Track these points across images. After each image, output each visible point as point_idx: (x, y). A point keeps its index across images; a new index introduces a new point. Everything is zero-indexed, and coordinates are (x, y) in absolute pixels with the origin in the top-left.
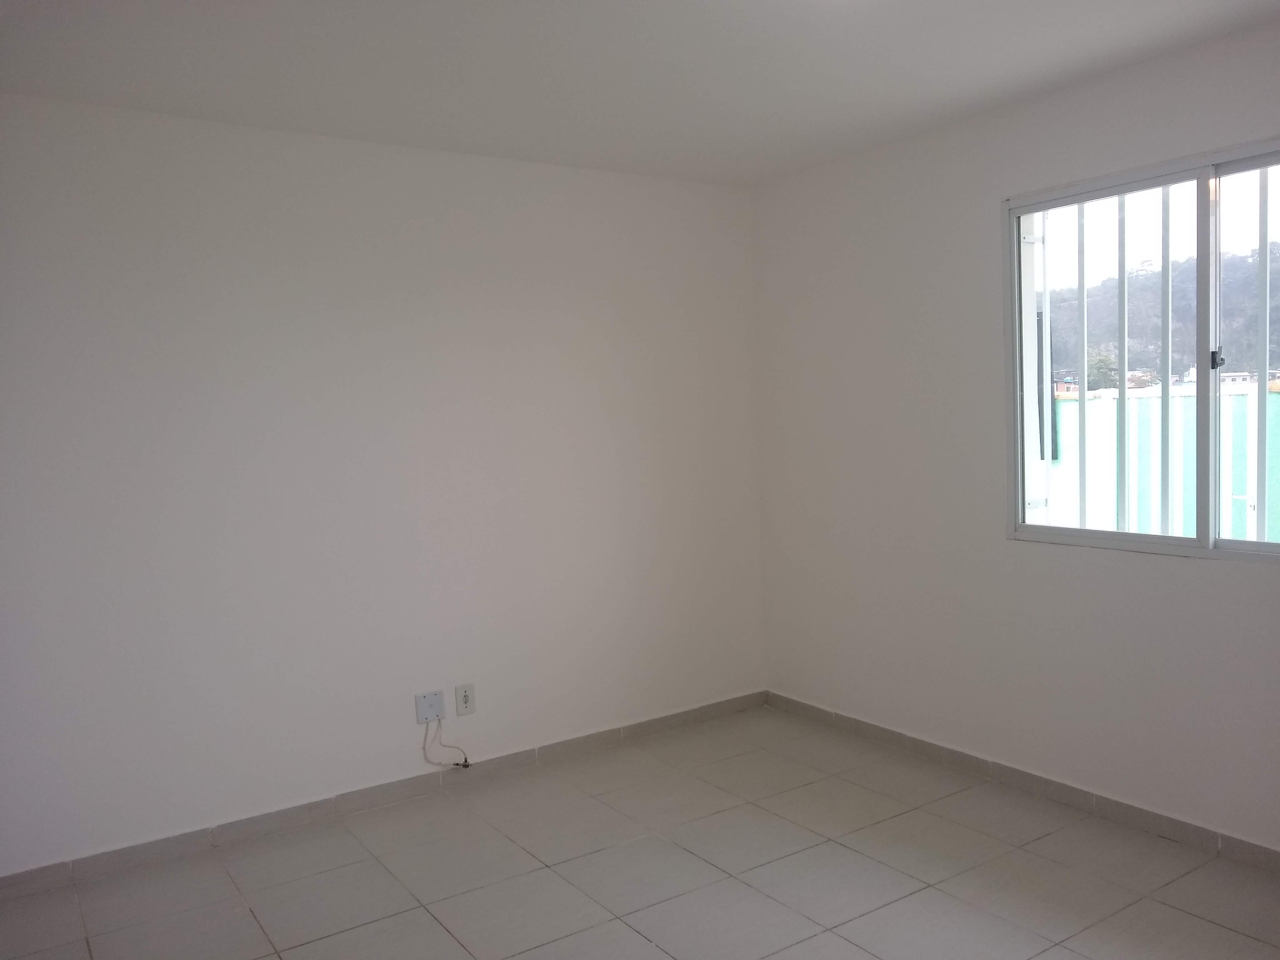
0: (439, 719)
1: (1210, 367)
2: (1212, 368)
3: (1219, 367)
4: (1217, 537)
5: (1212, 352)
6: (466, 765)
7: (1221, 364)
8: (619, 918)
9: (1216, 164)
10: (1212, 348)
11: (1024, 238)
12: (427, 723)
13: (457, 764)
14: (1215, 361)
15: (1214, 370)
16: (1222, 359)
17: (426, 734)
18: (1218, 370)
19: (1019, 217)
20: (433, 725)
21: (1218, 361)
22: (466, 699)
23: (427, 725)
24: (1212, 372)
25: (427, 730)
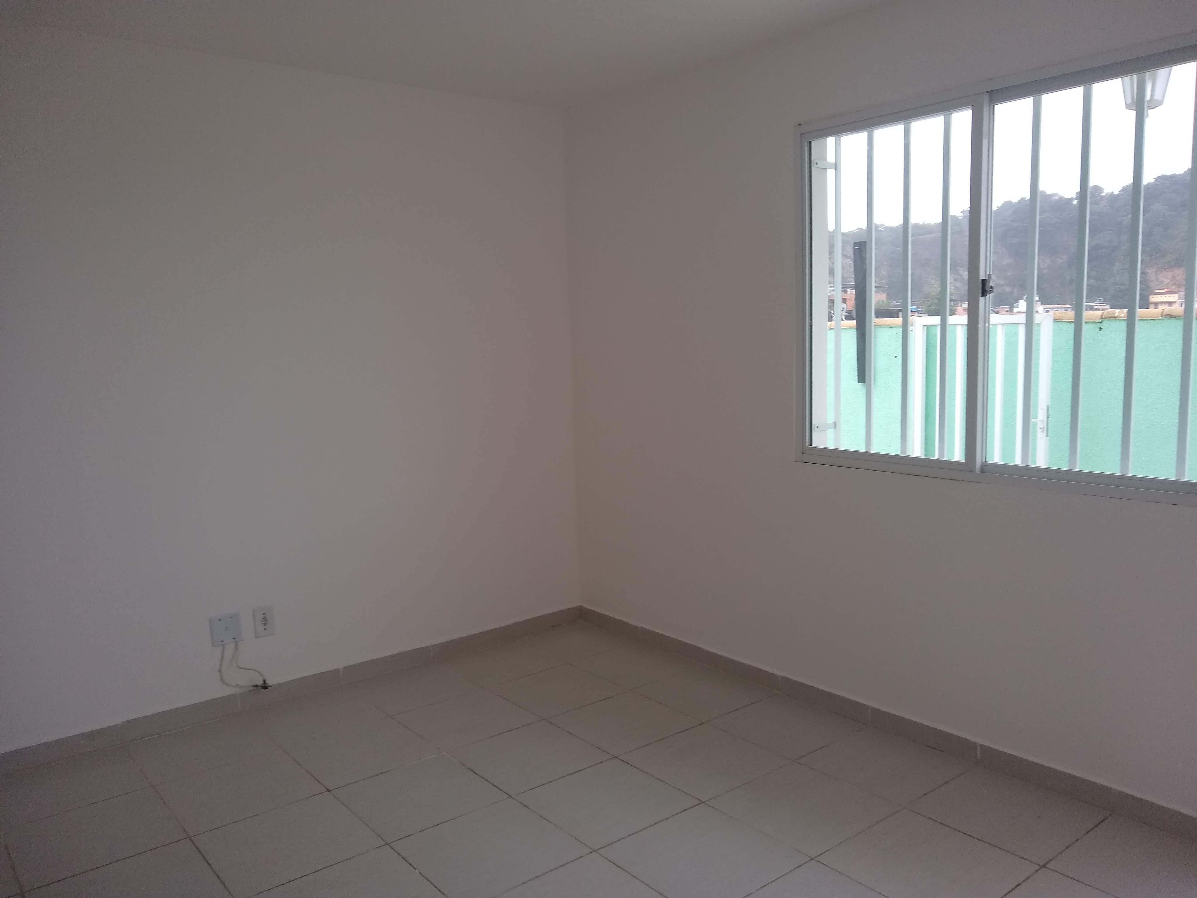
0: (236, 642)
1: (980, 294)
2: (982, 296)
3: (988, 295)
4: (984, 461)
5: (983, 280)
6: (265, 686)
7: (991, 292)
8: (388, 844)
9: (990, 91)
10: (982, 276)
11: (817, 164)
12: (223, 645)
13: (256, 686)
14: (984, 288)
15: (984, 297)
16: (991, 287)
17: (222, 657)
18: (987, 297)
19: (810, 142)
20: (230, 649)
21: (988, 289)
22: (265, 621)
23: (223, 650)
24: (982, 299)
25: (223, 653)
